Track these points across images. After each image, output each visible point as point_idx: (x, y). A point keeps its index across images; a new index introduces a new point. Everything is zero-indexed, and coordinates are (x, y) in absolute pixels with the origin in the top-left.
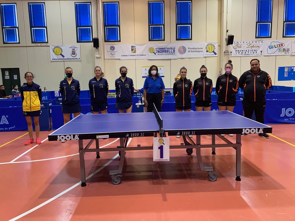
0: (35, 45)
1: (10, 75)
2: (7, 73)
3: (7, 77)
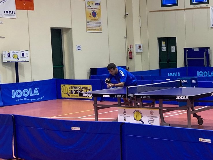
0: (194, 7)
1: (167, 46)
2: (164, 44)
3: (164, 49)
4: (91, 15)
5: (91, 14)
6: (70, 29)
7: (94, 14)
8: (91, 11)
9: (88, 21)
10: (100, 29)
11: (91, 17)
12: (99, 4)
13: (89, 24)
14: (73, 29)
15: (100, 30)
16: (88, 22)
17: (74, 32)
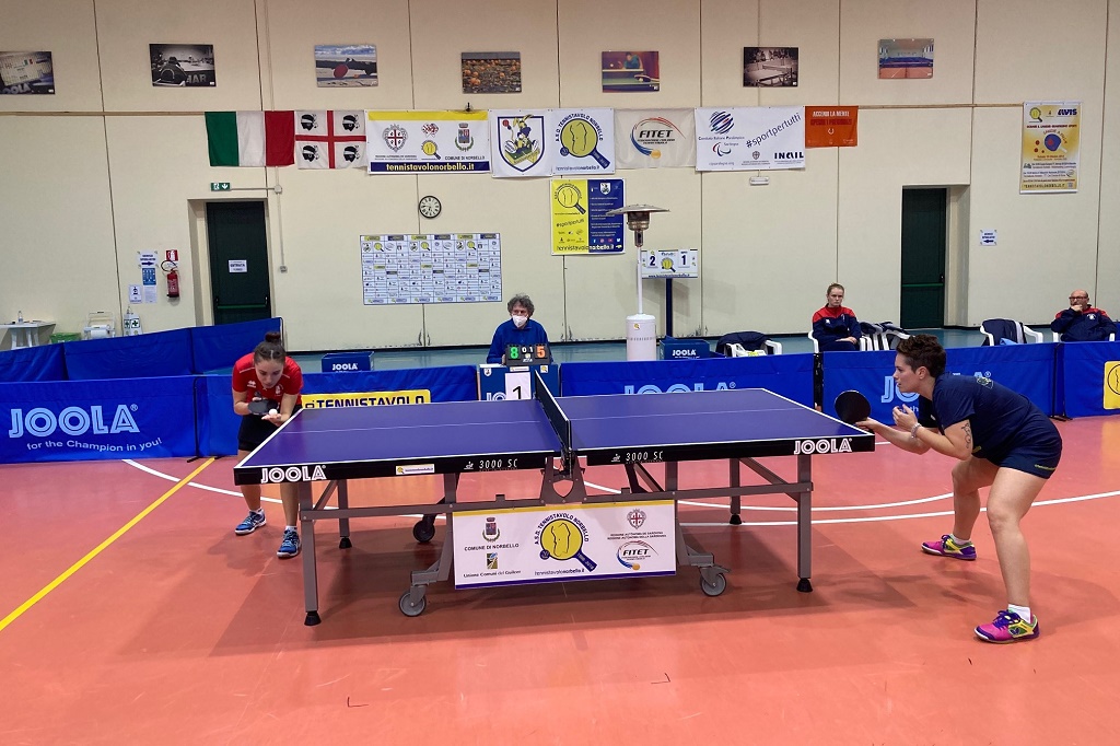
4: (1042, 146)
5: (1042, 140)
6: (963, 189)
7: (1053, 142)
8: (1041, 135)
9: (1027, 162)
10: (1072, 183)
11: (1040, 151)
12: (1074, 112)
13: (1032, 170)
14: (972, 188)
15: (1071, 186)
16: (1029, 167)
17: (976, 197)
